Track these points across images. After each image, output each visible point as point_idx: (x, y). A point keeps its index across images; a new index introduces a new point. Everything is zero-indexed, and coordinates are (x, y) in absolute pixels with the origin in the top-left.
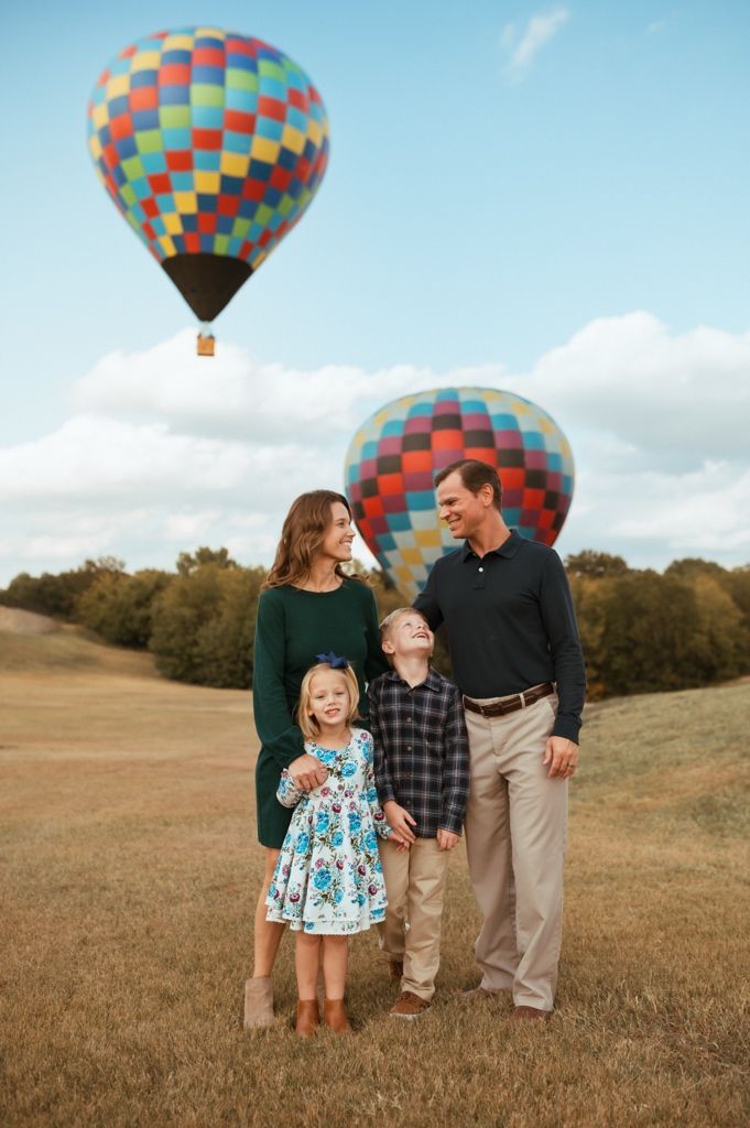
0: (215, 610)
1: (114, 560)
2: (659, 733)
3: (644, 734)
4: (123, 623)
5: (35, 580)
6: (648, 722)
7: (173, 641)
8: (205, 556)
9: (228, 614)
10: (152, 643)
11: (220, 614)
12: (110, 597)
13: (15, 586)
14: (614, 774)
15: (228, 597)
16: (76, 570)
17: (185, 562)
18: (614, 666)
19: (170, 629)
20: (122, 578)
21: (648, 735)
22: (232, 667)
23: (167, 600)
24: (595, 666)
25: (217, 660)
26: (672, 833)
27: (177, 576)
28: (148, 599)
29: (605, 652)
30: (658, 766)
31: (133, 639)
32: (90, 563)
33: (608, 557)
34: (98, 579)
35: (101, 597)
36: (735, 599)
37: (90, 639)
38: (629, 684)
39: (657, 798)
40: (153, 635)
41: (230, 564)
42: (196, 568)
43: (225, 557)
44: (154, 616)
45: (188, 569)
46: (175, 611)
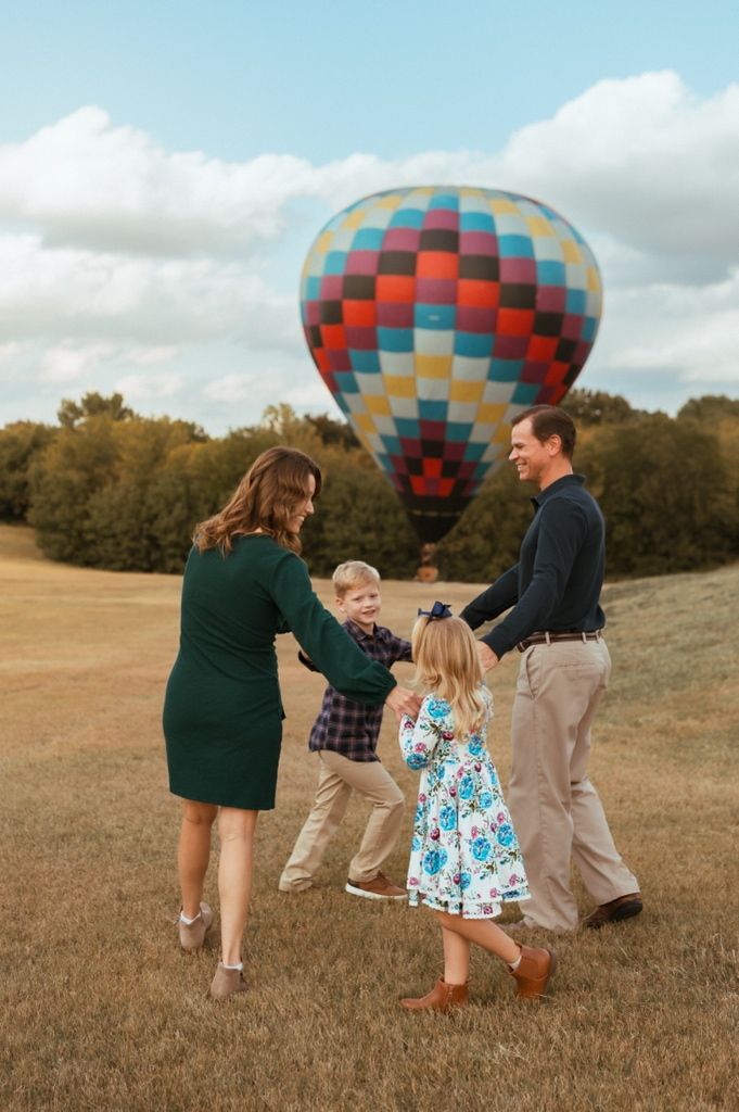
0: (109, 473)
2: (694, 636)
3: (677, 637)
6: (678, 620)
7: (58, 513)
8: (95, 404)
9: (126, 479)
10: (31, 515)
11: (116, 479)
14: (647, 690)
15: (125, 456)
17: (69, 412)
19: (55, 498)
21: (682, 638)
22: (132, 544)
23: (50, 462)
25: (114, 536)
26: (727, 763)
27: (60, 430)
28: (24, 459)
30: (699, 679)
31: (6, 511)
39: (703, 721)
40: (32, 506)
41: (126, 414)
42: (82, 420)
43: (120, 404)
44: (32, 481)
45: (72, 420)
46: (60, 474)
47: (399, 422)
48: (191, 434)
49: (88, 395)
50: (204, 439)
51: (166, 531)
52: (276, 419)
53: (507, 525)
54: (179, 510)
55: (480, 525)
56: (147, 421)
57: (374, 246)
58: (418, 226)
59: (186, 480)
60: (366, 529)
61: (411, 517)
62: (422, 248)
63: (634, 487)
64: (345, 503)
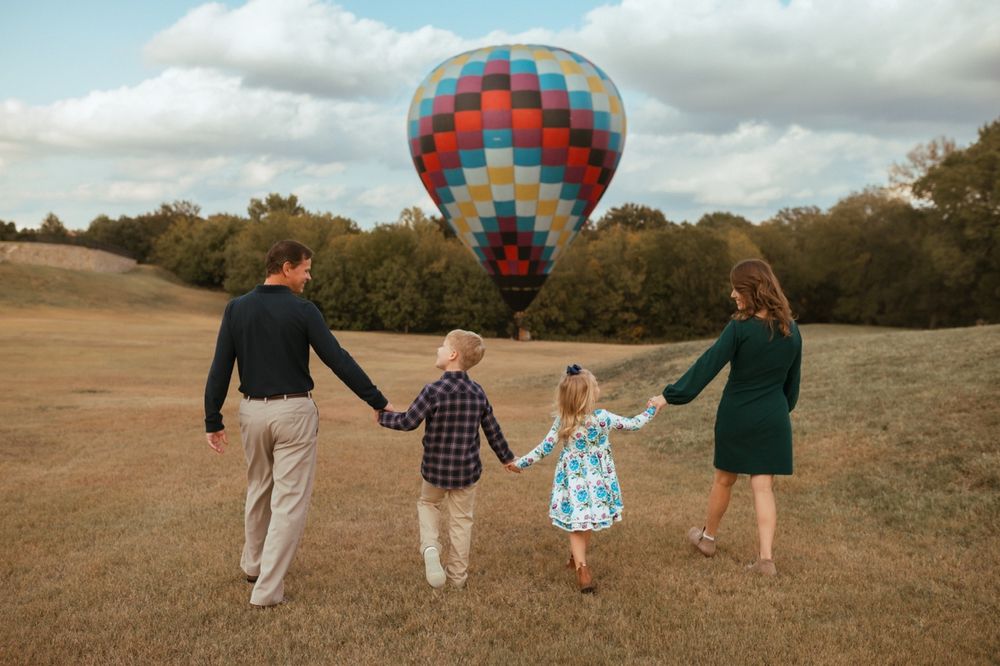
1: (189, 205)
4: (199, 264)
5: (114, 222)
7: (247, 282)
8: (275, 203)
10: (226, 284)
12: (186, 240)
13: (94, 228)
16: (153, 214)
17: (256, 208)
18: (653, 311)
19: (244, 271)
20: (196, 222)
23: (241, 244)
24: (636, 311)
27: (250, 221)
28: (222, 242)
29: (645, 298)
31: (209, 280)
32: (166, 208)
33: (649, 210)
34: (175, 224)
35: (178, 240)
36: (762, 252)
37: (169, 279)
38: (666, 328)
40: (227, 277)
41: (299, 211)
42: (266, 214)
43: (295, 204)
44: (228, 259)
45: (260, 214)
46: (249, 254)
47: (484, 221)
48: (346, 227)
49: (271, 195)
50: (357, 232)
51: (327, 298)
52: (410, 218)
53: (576, 300)
54: (337, 283)
55: (557, 300)
56: (314, 217)
57: (451, 91)
58: (480, 73)
59: (344, 261)
60: (475, 301)
61: (502, 292)
62: (484, 89)
63: (667, 276)
64: (459, 282)
